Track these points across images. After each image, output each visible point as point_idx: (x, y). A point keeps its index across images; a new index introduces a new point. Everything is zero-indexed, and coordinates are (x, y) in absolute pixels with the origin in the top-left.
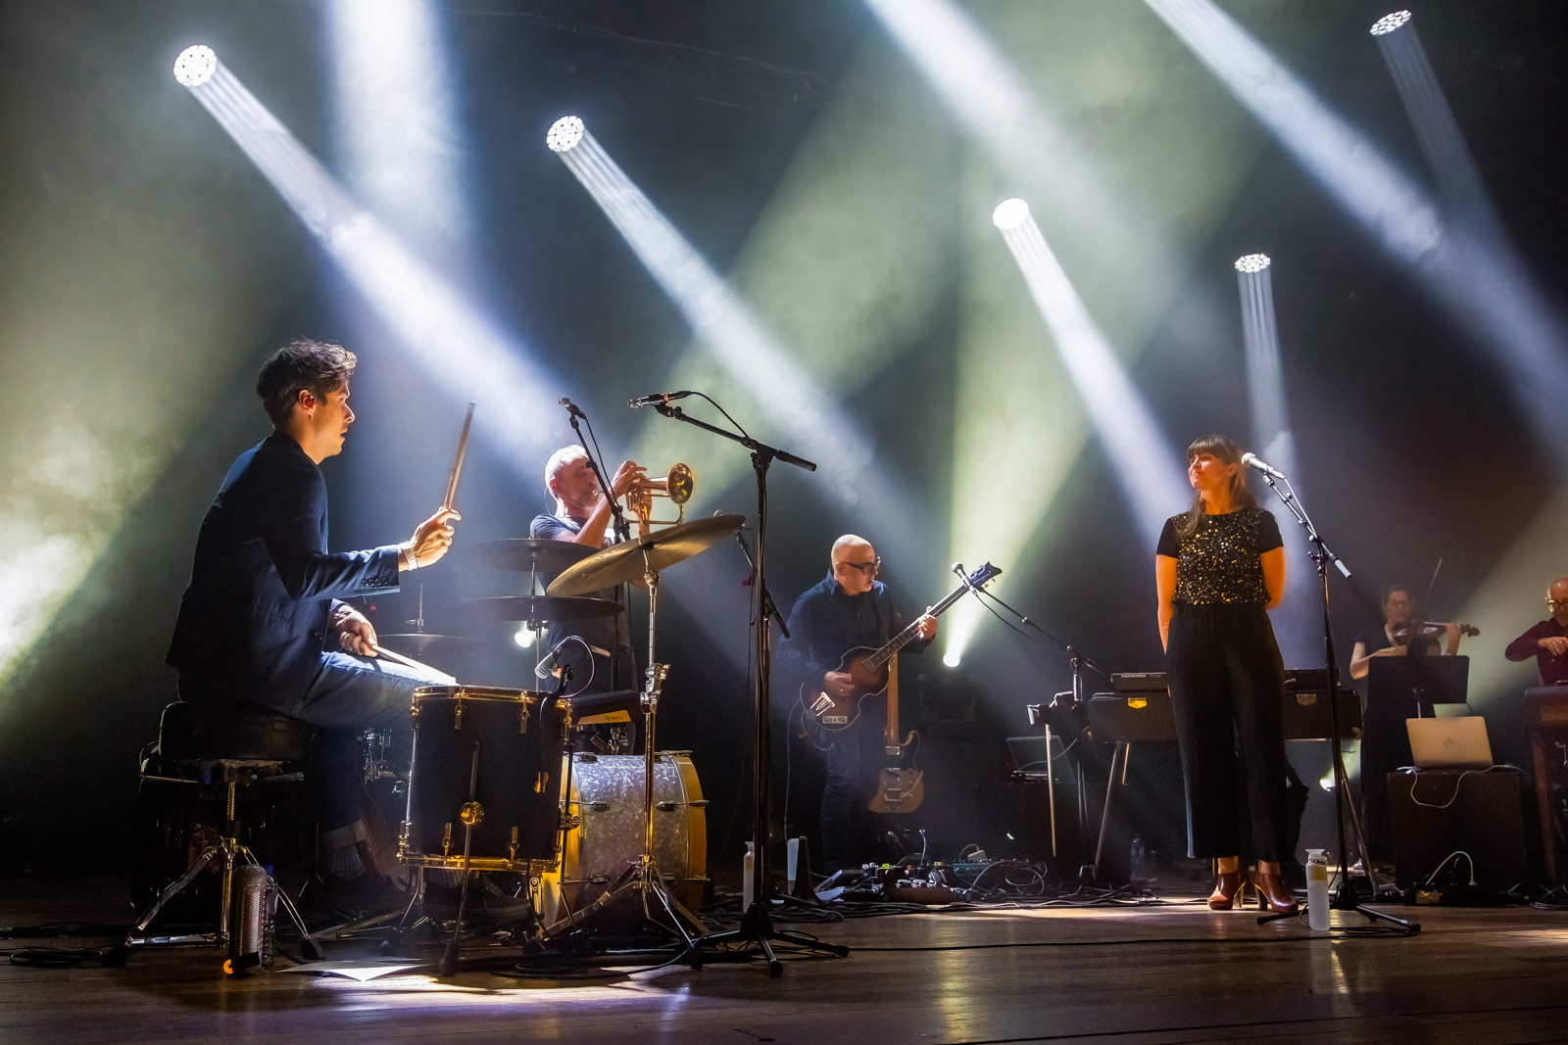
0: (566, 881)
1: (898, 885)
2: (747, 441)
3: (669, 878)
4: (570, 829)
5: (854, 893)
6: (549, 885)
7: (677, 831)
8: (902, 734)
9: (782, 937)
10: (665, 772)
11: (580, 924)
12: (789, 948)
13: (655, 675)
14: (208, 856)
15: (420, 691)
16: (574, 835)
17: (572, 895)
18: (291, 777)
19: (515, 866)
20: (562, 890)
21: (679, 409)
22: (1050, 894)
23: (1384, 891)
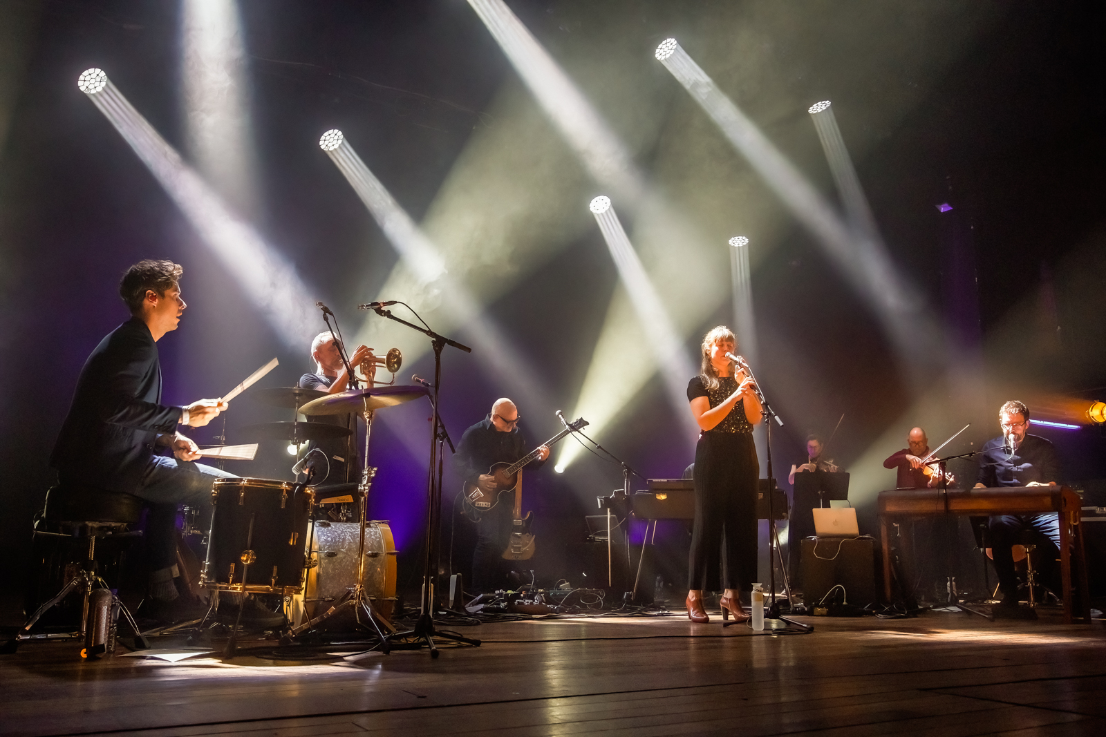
0: (307, 600)
1: (516, 603)
2: (430, 333)
3: (372, 598)
4: (311, 568)
5: (489, 608)
6: (296, 603)
7: (379, 569)
8: (523, 514)
9: (440, 634)
10: (372, 533)
11: (315, 626)
12: (443, 641)
13: (368, 473)
14: (75, 583)
15: (218, 481)
16: (314, 571)
17: (311, 609)
18: (134, 533)
19: (274, 590)
20: (305, 606)
21: (389, 312)
22: (606, 610)
23: (796, 608)
